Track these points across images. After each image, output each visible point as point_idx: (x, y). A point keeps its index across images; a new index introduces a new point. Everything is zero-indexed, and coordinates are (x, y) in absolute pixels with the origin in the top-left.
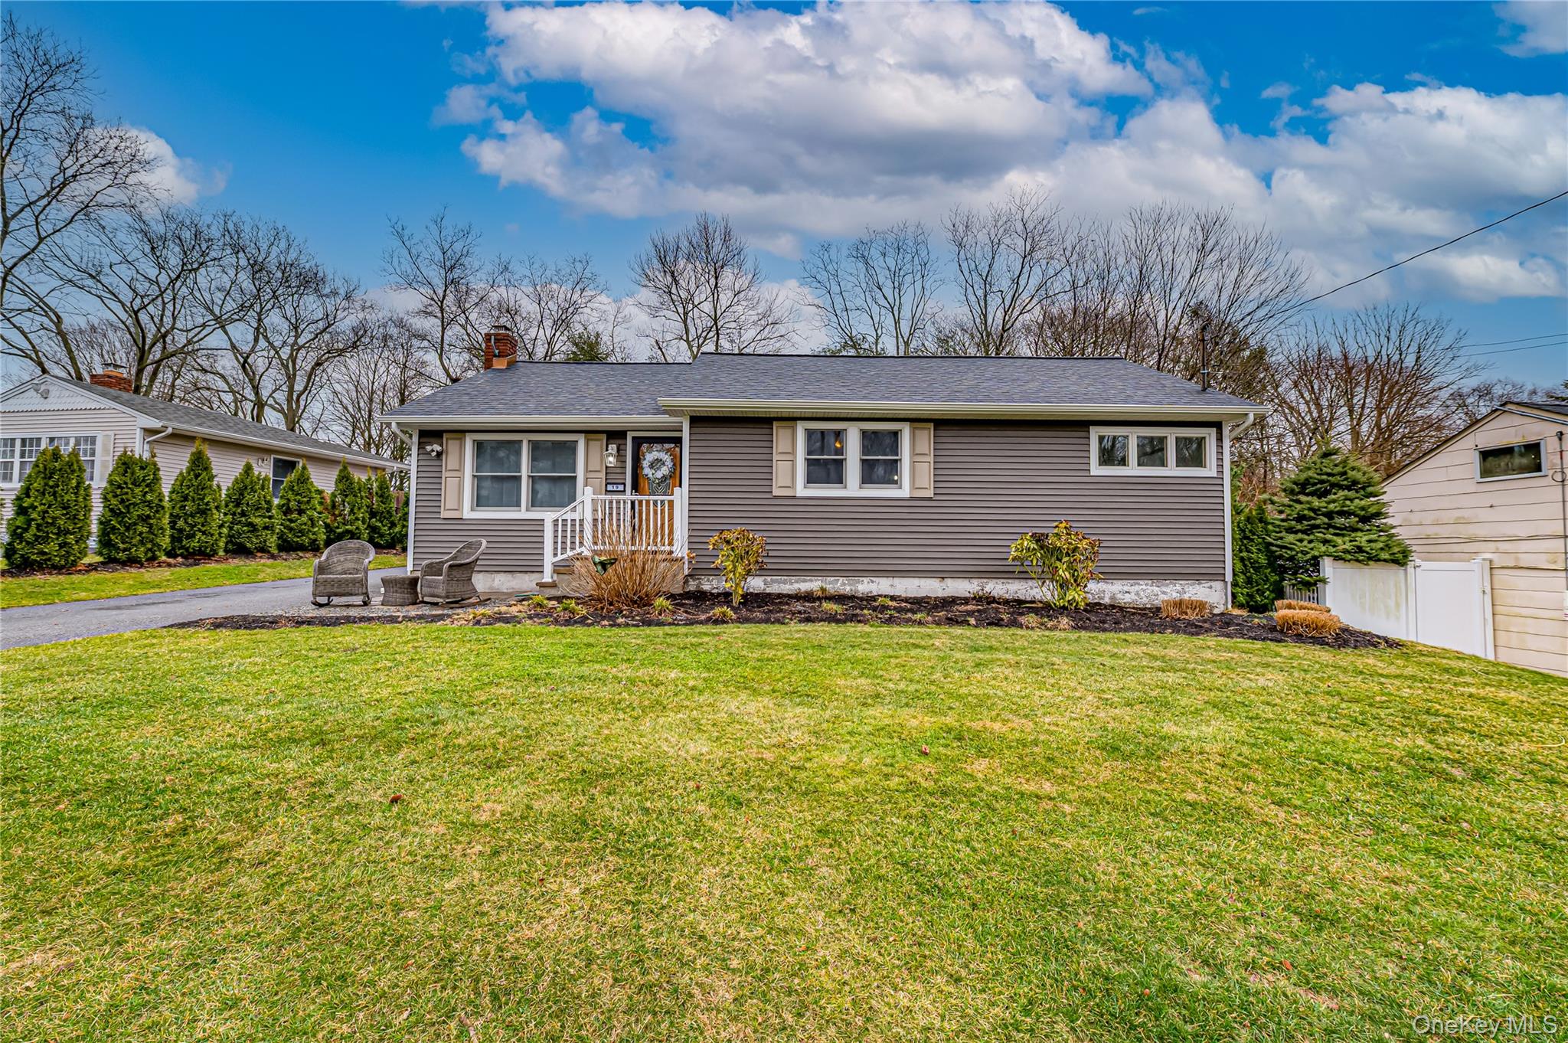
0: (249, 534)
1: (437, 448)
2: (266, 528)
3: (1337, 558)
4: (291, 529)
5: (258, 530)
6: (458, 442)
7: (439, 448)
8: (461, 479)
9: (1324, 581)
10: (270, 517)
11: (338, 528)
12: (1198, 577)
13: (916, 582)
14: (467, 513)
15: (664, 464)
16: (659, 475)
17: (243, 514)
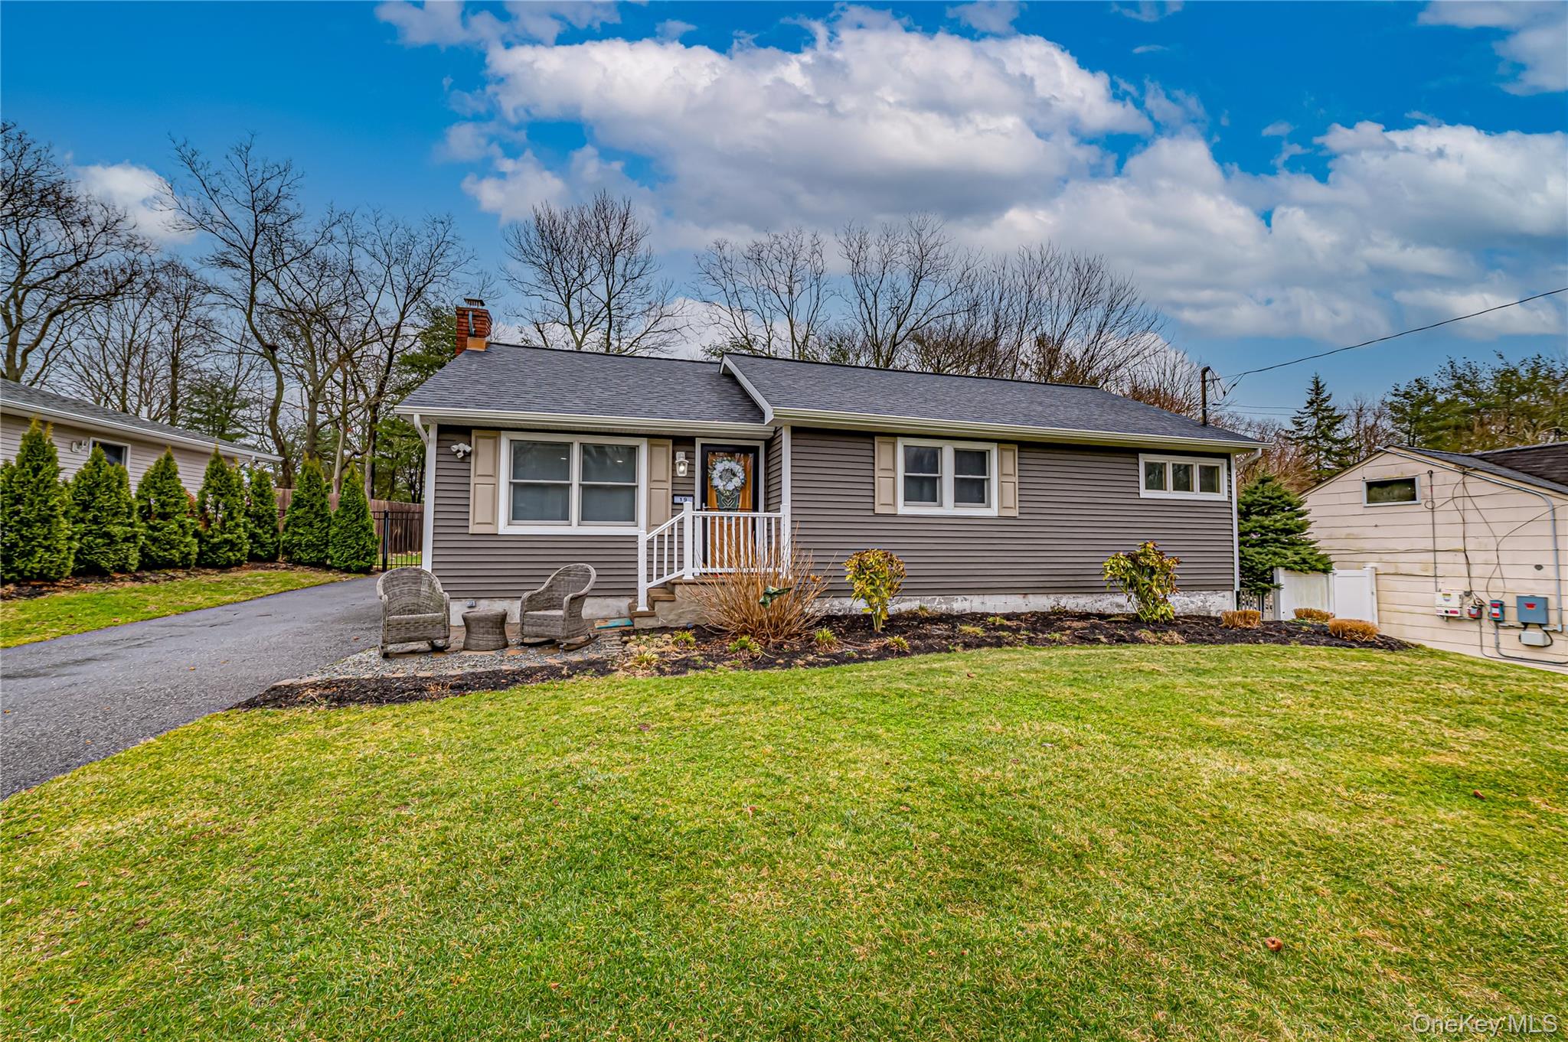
0: (104, 549)
1: (463, 447)
2: (126, 540)
3: (1287, 568)
4: (155, 540)
5: (117, 543)
6: (491, 441)
7: (468, 449)
8: (495, 486)
9: (1278, 587)
10: (131, 525)
11: (212, 537)
12: (1215, 588)
13: (1003, 598)
14: (504, 528)
15: (734, 475)
16: (731, 486)
17: (95, 520)
